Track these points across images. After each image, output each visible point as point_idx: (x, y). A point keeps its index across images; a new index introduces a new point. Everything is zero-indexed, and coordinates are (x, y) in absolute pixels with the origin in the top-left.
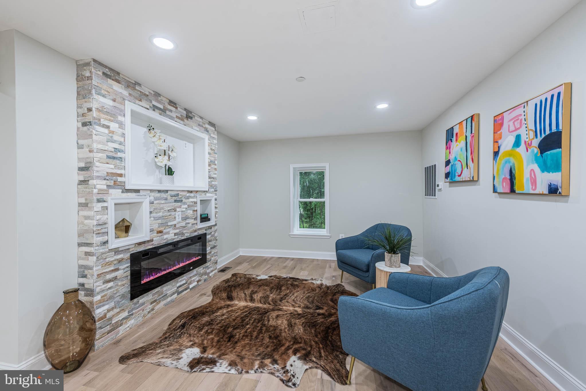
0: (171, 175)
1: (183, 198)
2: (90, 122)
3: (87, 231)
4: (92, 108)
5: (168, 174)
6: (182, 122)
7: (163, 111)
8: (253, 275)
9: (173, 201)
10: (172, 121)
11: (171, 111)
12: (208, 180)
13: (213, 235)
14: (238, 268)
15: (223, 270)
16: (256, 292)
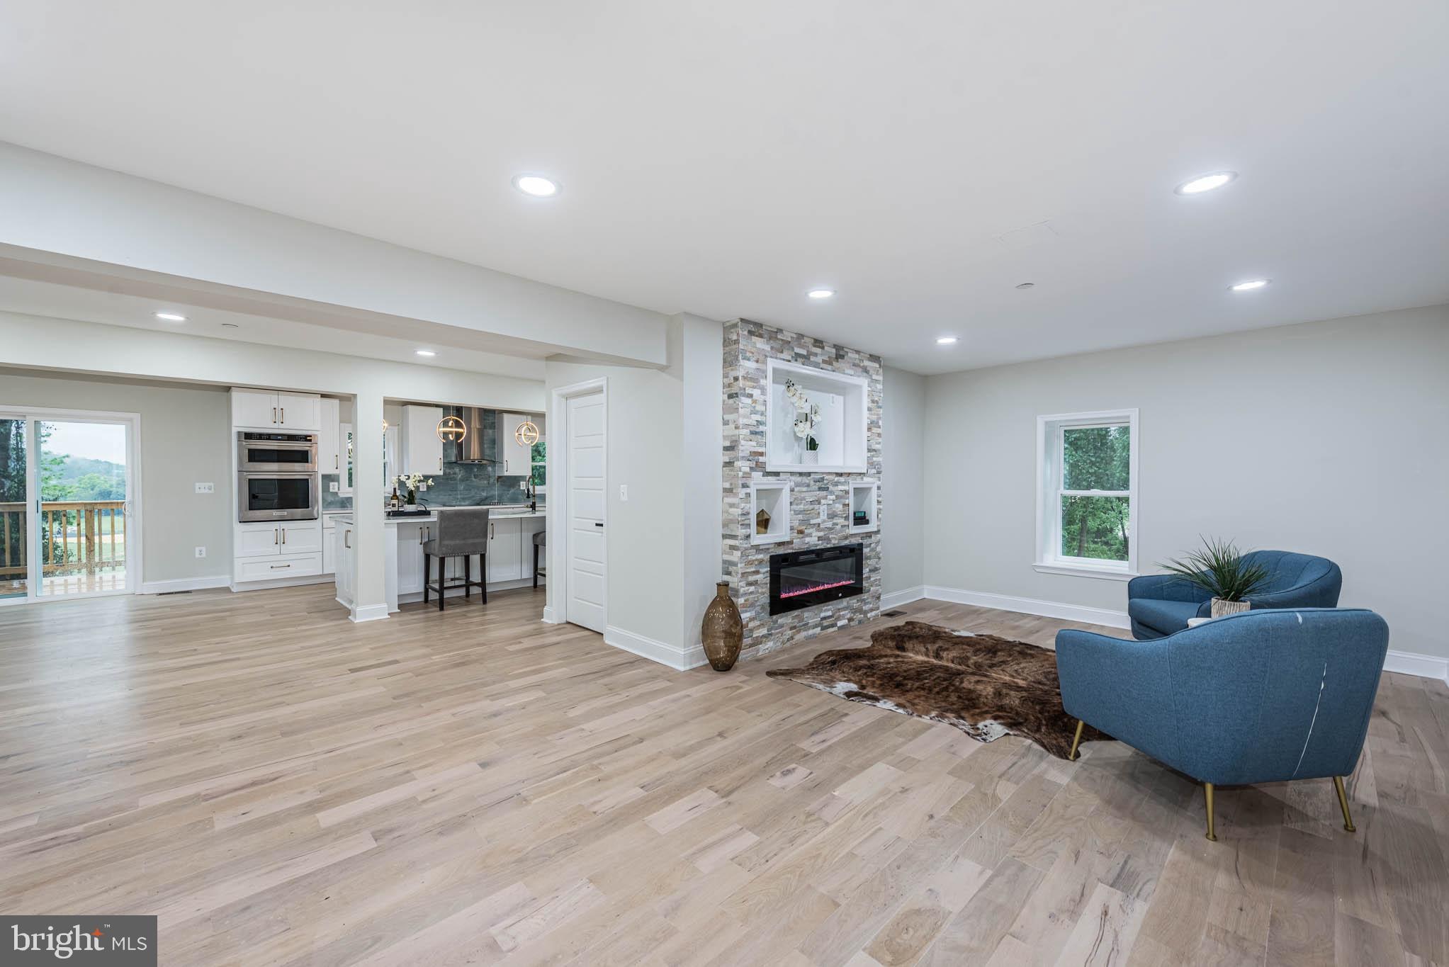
0: (815, 449)
1: (830, 484)
2: (736, 394)
3: (732, 521)
4: (738, 377)
5: (811, 449)
6: (829, 367)
7: (805, 359)
8: (945, 628)
9: (817, 488)
10: (817, 369)
11: (816, 355)
12: (866, 454)
13: (873, 549)
14: (919, 615)
15: (891, 614)
16: (947, 649)
